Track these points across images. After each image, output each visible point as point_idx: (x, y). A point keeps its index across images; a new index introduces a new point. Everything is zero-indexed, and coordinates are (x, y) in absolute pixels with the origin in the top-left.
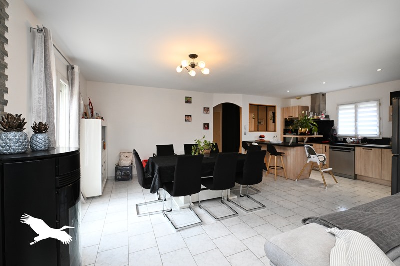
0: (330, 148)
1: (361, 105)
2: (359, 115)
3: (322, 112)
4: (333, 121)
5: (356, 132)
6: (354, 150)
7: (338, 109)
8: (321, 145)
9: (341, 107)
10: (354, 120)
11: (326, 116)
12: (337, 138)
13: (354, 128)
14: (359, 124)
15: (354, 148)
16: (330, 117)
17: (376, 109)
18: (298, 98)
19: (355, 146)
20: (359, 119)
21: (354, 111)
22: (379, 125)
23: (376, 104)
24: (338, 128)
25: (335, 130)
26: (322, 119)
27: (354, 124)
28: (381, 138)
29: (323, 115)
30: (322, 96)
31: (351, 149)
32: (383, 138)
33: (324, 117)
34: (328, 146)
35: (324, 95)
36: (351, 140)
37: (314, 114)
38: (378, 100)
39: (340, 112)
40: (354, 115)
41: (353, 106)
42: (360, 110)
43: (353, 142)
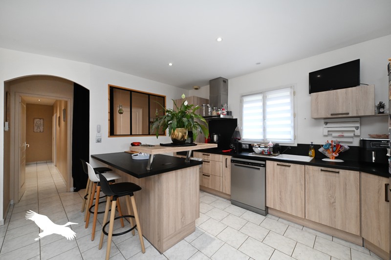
0: (232, 161)
1: (270, 95)
2: (268, 110)
3: (222, 106)
4: (237, 119)
5: (264, 136)
6: (265, 166)
7: (241, 102)
8: (221, 156)
9: (246, 99)
10: (261, 117)
11: (228, 112)
12: (240, 144)
13: (261, 130)
14: (268, 123)
15: (264, 163)
16: (233, 114)
17: (288, 100)
18: (196, 87)
19: (265, 160)
20: (268, 116)
21: (261, 104)
22: (293, 125)
23: (288, 93)
24: (242, 130)
25: (238, 133)
26: (222, 116)
27: (261, 124)
28: (296, 145)
29: (223, 110)
30: (222, 83)
31: (259, 165)
32: (298, 144)
33: (225, 113)
34: (229, 158)
35: (225, 81)
36: (259, 149)
37: (213, 109)
38: (291, 87)
39: (245, 106)
40: (261, 110)
41: (260, 97)
42: (268, 103)
43: (262, 153)
